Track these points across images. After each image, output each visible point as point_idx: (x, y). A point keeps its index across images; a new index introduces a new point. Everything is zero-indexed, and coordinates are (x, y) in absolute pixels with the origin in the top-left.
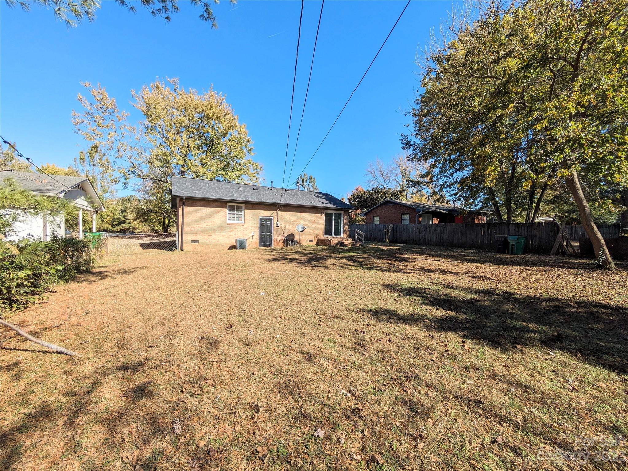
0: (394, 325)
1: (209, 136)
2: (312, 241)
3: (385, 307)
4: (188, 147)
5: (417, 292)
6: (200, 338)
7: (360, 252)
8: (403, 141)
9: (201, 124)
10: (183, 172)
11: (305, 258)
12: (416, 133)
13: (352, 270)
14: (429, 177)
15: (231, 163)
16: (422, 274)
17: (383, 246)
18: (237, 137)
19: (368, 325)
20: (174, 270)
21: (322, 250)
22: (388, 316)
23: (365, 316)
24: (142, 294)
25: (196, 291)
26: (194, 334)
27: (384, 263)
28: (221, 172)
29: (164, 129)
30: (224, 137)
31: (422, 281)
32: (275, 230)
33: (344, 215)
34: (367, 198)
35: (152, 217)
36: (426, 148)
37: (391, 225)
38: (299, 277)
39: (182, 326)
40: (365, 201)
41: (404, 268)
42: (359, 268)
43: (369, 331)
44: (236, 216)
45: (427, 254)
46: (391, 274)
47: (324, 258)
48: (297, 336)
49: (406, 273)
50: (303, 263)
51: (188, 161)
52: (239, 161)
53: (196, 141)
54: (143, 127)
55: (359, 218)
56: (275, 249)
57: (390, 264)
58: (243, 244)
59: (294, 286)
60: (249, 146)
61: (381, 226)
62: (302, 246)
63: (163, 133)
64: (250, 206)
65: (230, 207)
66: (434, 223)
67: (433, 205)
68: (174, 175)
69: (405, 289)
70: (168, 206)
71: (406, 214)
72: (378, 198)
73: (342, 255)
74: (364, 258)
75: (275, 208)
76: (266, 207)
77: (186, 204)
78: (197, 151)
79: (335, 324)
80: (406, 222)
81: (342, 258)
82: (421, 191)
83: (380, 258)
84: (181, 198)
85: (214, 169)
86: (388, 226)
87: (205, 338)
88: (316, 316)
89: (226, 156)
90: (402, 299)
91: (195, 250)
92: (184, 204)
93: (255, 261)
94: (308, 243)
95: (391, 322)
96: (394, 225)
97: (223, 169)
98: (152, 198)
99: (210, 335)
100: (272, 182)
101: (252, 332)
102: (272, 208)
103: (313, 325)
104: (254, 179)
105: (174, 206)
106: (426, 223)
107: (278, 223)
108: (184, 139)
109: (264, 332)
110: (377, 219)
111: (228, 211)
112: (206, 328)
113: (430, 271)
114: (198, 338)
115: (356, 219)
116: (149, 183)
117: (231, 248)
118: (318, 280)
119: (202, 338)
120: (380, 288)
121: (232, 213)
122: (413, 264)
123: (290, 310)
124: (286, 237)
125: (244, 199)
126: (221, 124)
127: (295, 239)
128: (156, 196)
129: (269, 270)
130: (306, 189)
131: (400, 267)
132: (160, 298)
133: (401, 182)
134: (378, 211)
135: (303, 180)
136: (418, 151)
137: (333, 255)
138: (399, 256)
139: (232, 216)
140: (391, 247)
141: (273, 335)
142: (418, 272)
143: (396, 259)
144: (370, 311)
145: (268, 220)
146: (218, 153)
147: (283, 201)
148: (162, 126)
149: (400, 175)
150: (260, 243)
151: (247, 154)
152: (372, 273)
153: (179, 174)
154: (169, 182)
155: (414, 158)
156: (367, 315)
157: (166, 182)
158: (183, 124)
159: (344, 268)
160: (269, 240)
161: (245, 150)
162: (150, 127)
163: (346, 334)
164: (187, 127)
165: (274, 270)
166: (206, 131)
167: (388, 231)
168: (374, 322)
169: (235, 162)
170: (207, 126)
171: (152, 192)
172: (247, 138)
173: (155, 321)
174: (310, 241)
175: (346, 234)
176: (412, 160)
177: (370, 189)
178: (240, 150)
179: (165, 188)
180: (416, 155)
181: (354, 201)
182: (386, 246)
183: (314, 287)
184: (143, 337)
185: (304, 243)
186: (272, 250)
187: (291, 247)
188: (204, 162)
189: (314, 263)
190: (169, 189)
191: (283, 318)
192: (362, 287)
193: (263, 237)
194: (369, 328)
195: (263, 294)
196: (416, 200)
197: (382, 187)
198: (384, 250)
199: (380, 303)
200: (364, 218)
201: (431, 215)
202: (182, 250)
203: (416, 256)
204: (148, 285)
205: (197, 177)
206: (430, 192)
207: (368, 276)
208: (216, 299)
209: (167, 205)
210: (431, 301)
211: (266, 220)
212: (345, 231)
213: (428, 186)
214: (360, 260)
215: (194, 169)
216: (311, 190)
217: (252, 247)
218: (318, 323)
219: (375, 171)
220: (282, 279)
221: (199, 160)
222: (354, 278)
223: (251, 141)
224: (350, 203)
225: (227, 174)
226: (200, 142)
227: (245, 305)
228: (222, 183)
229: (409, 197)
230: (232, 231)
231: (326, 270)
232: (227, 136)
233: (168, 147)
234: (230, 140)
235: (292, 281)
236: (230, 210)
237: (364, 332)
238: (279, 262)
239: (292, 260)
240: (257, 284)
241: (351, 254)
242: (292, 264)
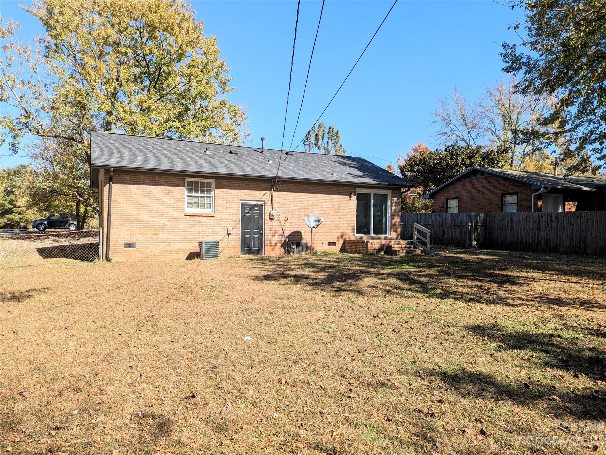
0: (491, 404)
1: (154, 59)
2: (333, 244)
3: (471, 369)
4: (117, 80)
5: (535, 342)
6: (140, 415)
7: (423, 264)
8: (505, 56)
9: (139, 40)
10: (109, 123)
11: (322, 275)
12: (533, 39)
13: (408, 297)
14: (557, 123)
15: (191, 107)
16: (544, 307)
17: (467, 253)
18: (201, 59)
19: (440, 401)
20: (96, 295)
21: (352, 260)
22: (479, 386)
23: (435, 385)
24: (42, 336)
25: (132, 331)
26: (130, 408)
27: (468, 287)
28: (174, 124)
29: (78, 48)
30: (179, 61)
31: (545, 322)
32: (268, 225)
33: (393, 197)
34: (435, 165)
35: (57, 202)
36: (552, 69)
37: (482, 215)
38: (312, 309)
39: (109, 392)
40: (432, 170)
41: (507, 295)
42: (420, 295)
43: (443, 414)
44: (200, 201)
45: (553, 270)
46: (484, 306)
47: (355, 276)
48: (310, 417)
49: (513, 306)
50: (318, 284)
51: (117, 105)
52: (205, 103)
53: (131, 70)
54: (41, 48)
55: (419, 203)
56: (267, 259)
57: (480, 287)
58: (212, 250)
59: (302, 325)
60: (223, 76)
61: (462, 218)
62: (315, 254)
63: (75, 57)
64: (225, 182)
65: (190, 184)
66: (567, 210)
67: (565, 176)
68: (93, 129)
69: (511, 336)
70: (85, 183)
71: (511, 194)
72: (456, 164)
73: (389, 271)
74: (430, 276)
75: (267, 185)
76: (252, 184)
77: (114, 179)
78: (132, 87)
79: (379, 397)
80: (512, 210)
81: (389, 275)
82: (540, 149)
83: (461, 277)
84: (107, 169)
85: (162, 118)
86: (476, 216)
87: (148, 416)
88: (343, 381)
89: (183, 95)
90: (507, 355)
91: (130, 260)
92: (111, 180)
93: (233, 279)
94: (326, 248)
95: (484, 398)
96: (487, 215)
97: (178, 118)
98: (57, 170)
99: (157, 411)
100: (262, 139)
101: (230, 407)
102: (264, 185)
103: (338, 398)
104: (232, 134)
105: (95, 183)
106: (551, 210)
107: (274, 213)
108: (111, 66)
109: (250, 407)
110: (453, 204)
111: (186, 192)
112: (151, 397)
113: (559, 302)
114: (137, 415)
115: (413, 205)
116: (53, 144)
117: (192, 256)
118: (345, 314)
119: (143, 415)
120: (462, 333)
121: (193, 194)
122: (525, 288)
123: (295, 369)
124: (288, 237)
125: (215, 171)
126: (173, 38)
127: (304, 241)
128: (64, 166)
129: (258, 296)
130: (322, 151)
131: (501, 293)
132: (72, 344)
133: (501, 133)
134: (456, 189)
135: (317, 135)
136: (536, 75)
137: (373, 270)
138: (497, 272)
139: (194, 200)
140: (482, 257)
141: (267, 413)
142: (537, 304)
143: (492, 278)
144: (444, 375)
145: (256, 208)
146: (168, 90)
147: (283, 173)
148: (73, 44)
149: (499, 122)
150: (242, 247)
151: (219, 90)
152: (445, 304)
153: (102, 127)
154: (85, 142)
155: (528, 87)
156: (438, 382)
157: (81, 142)
158: (110, 40)
159: (393, 293)
160: (257, 243)
161: (215, 83)
162: (53, 47)
163: (399, 417)
164: (116, 44)
165: (267, 296)
166: (148, 52)
167: (476, 226)
168: (451, 397)
169: (198, 105)
170: (150, 42)
171: (58, 160)
172: (219, 62)
173: (63, 384)
174: (330, 244)
175: (395, 231)
176: (525, 92)
177: (442, 148)
178: (207, 83)
179: (78, 152)
180: (531, 83)
181: (411, 171)
182: (472, 253)
183: (338, 327)
184: (45, 411)
185: (319, 248)
186: (263, 260)
187: (297, 255)
188: (146, 105)
189: (337, 284)
190: (87, 153)
191: (284, 382)
192: (427, 330)
193: (248, 236)
194: (443, 407)
195: (249, 338)
196: (531, 167)
197: (463, 144)
198: (468, 261)
199: (461, 361)
200: (429, 202)
201: (561, 196)
202: (108, 260)
203: (531, 274)
204: (51, 319)
205: (133, 132)
206: (559, 151)
207: (439, 309)
208: (166, 347)
209: (82, 181)
210: (562, 360)
211: (252, 207)
212: (393, 226)
213: (555, 140)
214: (423, 279)
215: (128, 118)
216: (333, 152)
217: (228, 256)
218: (346, 395)
219: (451, 114)
220: (281, 312)
221: (137, 103)
222: (412, 313)
223: (226, 66)
224: (403, 174)
225: (184, 127)
226: (137, 71)
227: (217, 357)
228: (177, 143)
229: (516, 161)
230: (193, 226)
231: (360, 298)
232: (184, 58)
233: (85, 81)
234: (189, 66)
235: (299, 317)
236: (190, 190)
237: (432, 415)
238: (276, 283)
239: (298, 279)
240: (237, 321)
241: (406, 268)
242: (299, 286)
